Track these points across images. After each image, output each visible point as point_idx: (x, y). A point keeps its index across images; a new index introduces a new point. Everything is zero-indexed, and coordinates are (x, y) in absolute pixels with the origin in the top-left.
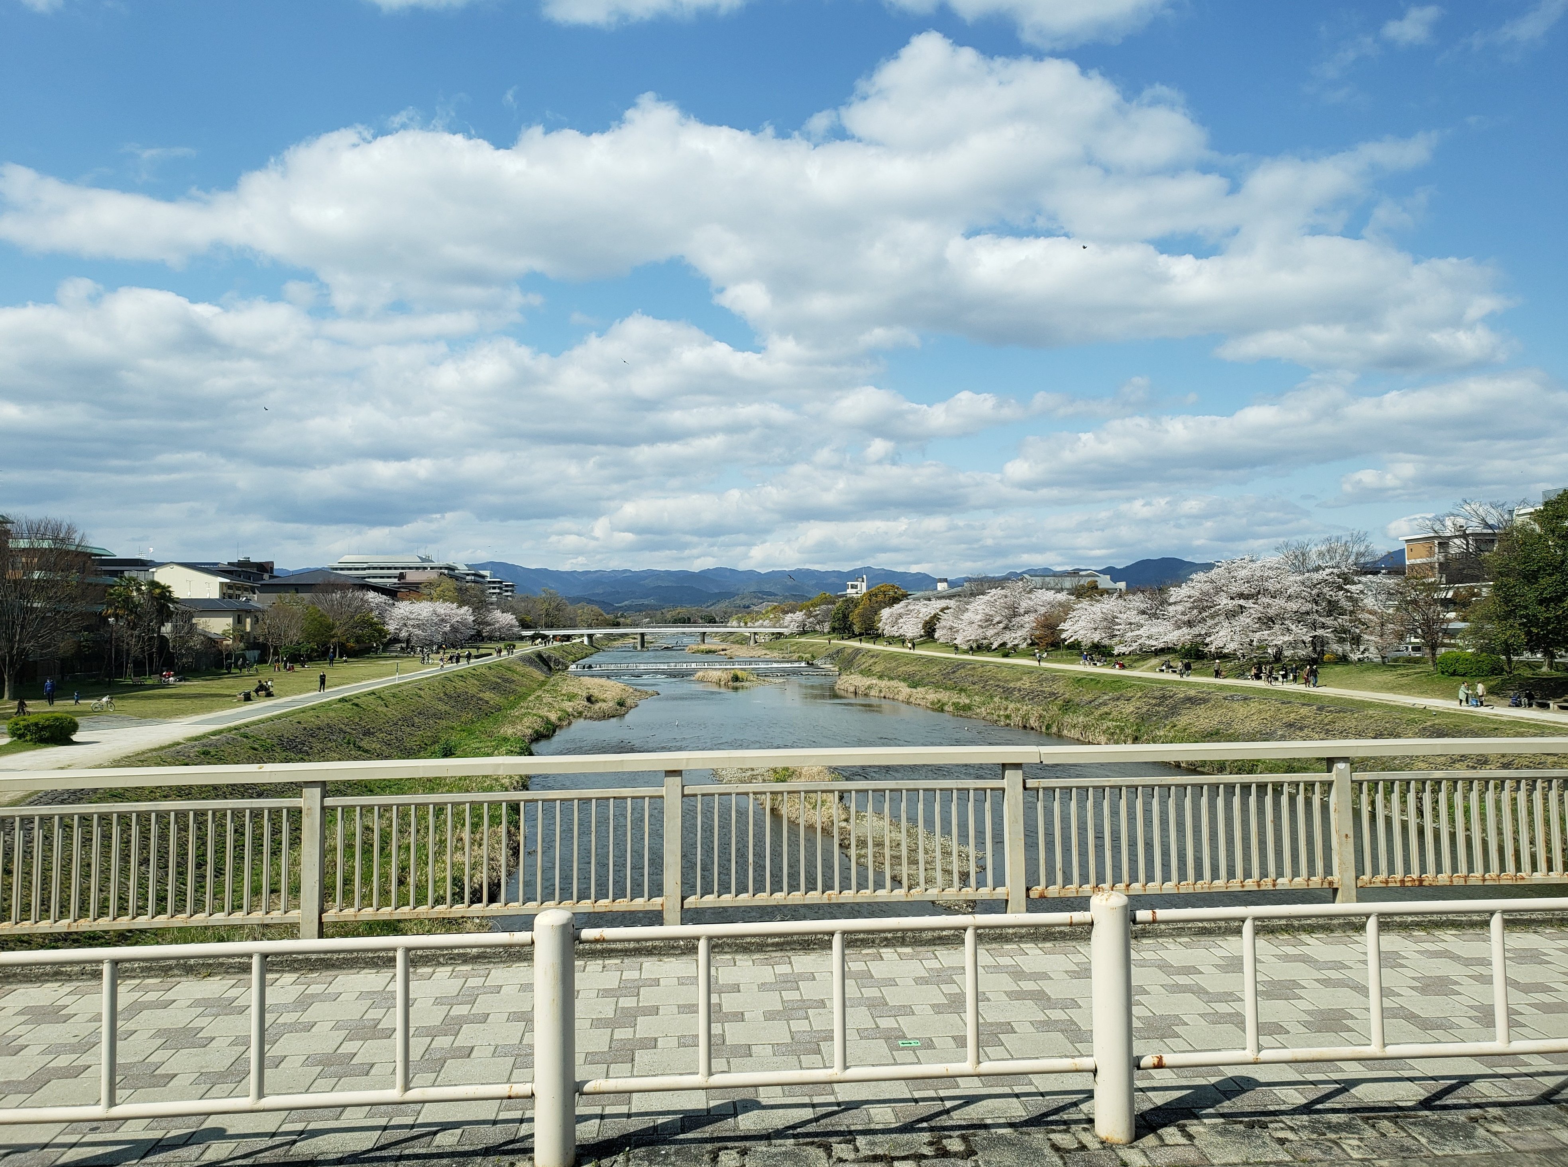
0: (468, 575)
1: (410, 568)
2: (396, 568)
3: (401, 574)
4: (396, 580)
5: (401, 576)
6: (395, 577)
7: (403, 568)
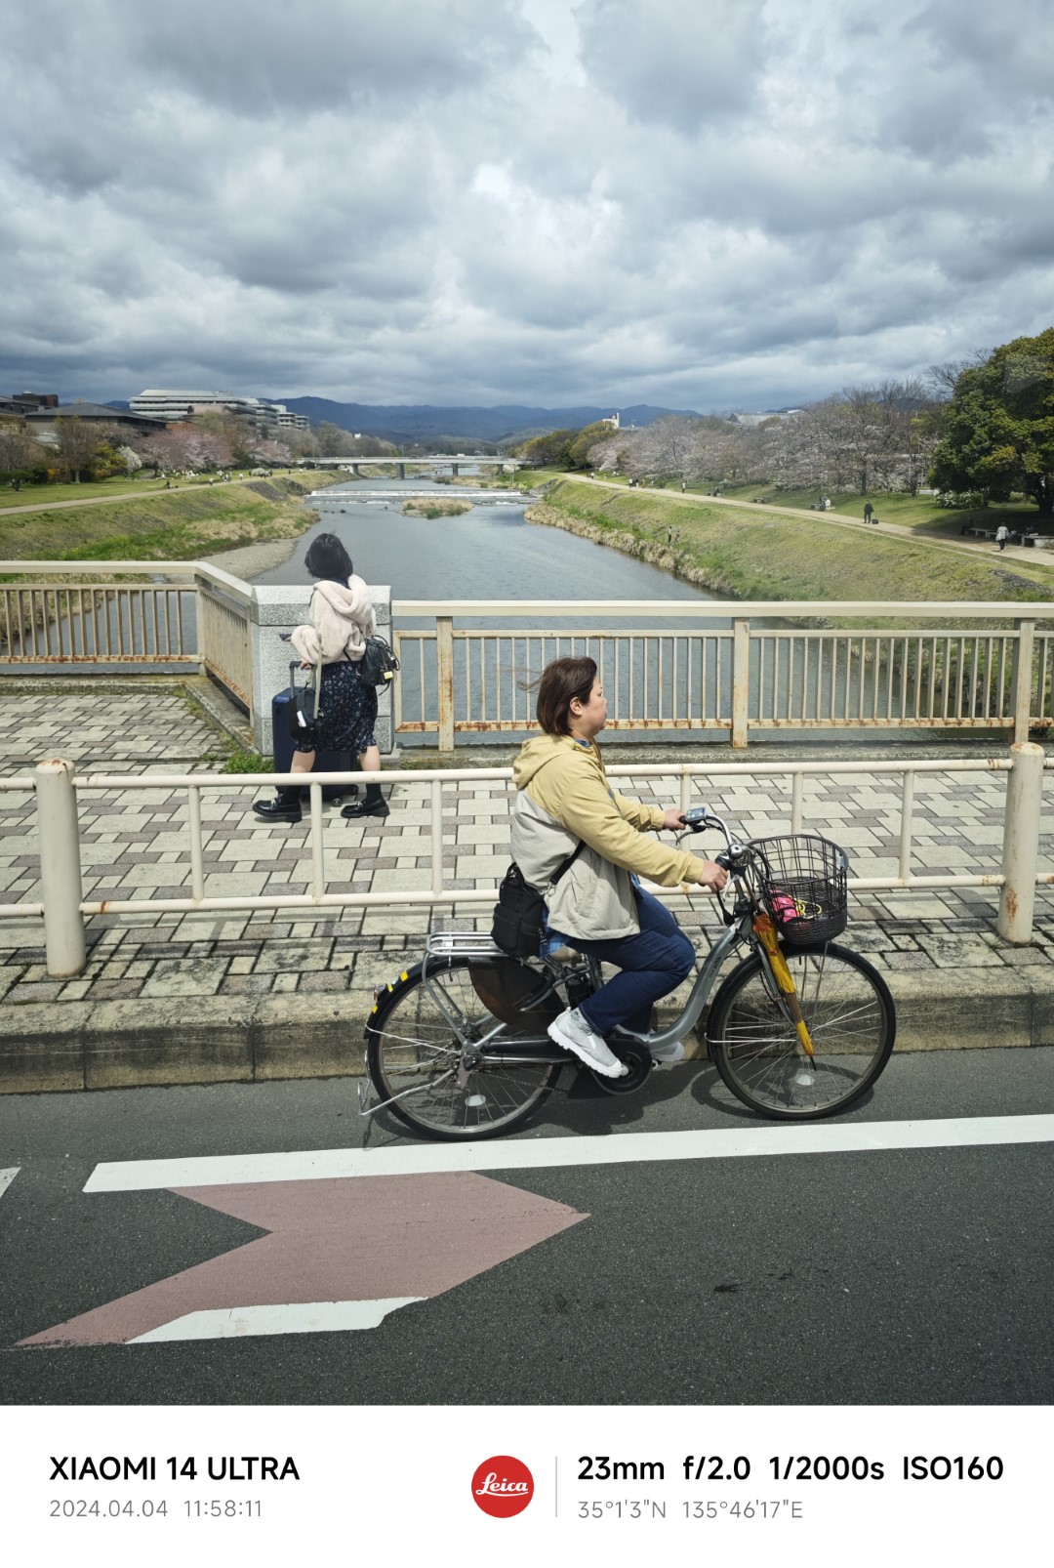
0: (259, 408)
1: (198, 402)
2: (186, 402)
3: (190, 407)
4: (186, 413)
5: (190, 409)
6: (185, 410)
7: (191, 402)
